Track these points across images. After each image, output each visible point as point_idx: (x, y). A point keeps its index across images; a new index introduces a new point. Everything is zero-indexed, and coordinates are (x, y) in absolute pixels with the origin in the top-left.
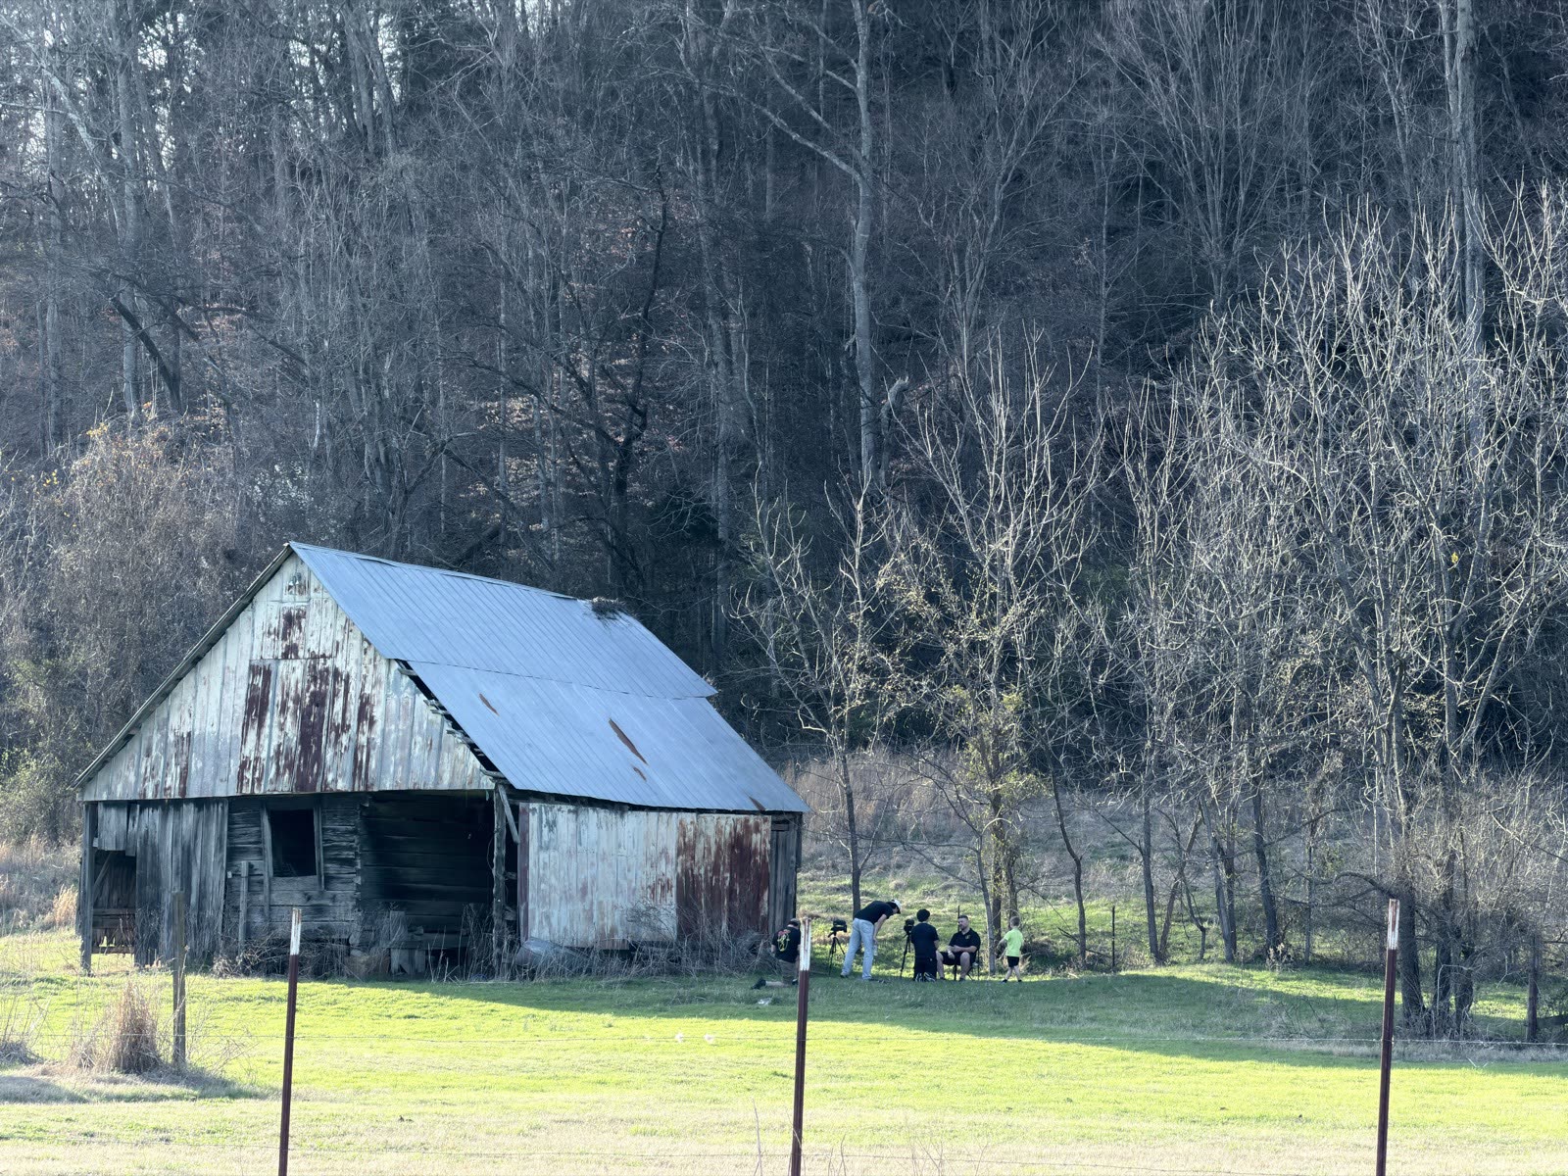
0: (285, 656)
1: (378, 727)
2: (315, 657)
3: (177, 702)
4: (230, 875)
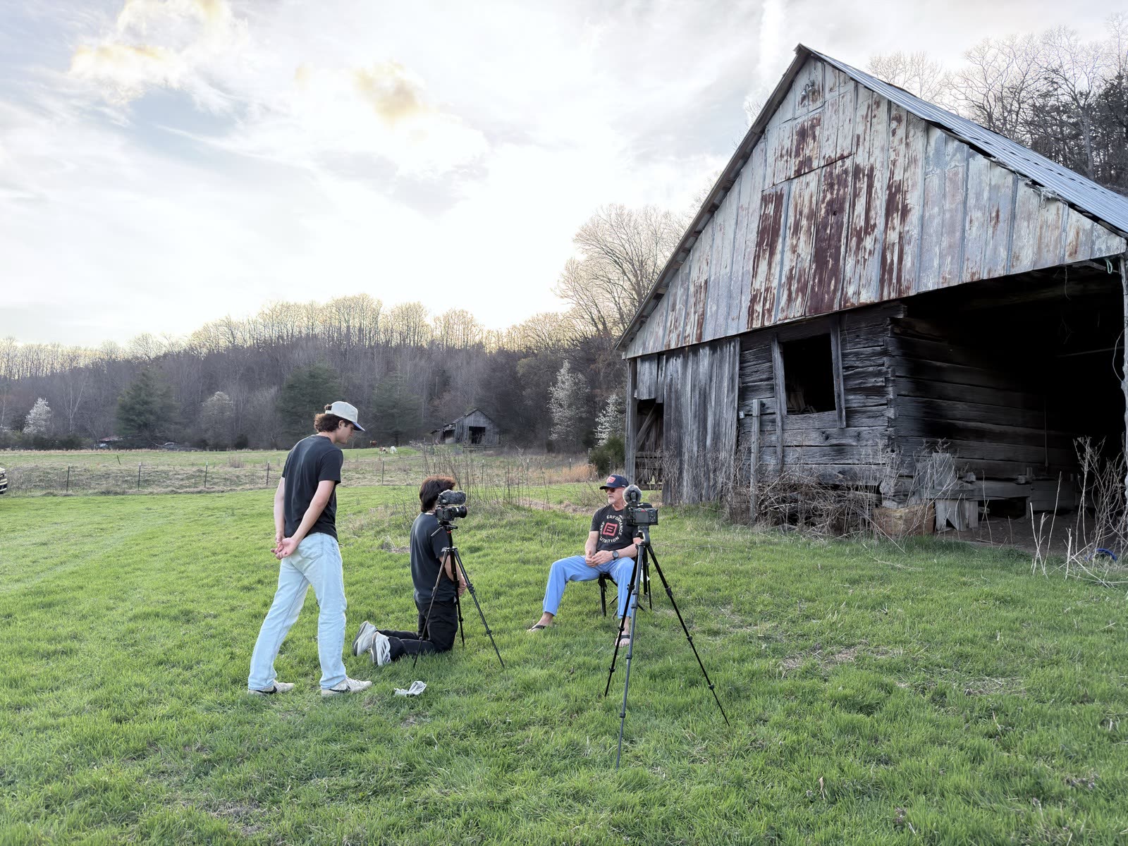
0: (799, 174)
1: (914, 217)
2: (831, 163)
3: (697, 255)
4: (742, 415)
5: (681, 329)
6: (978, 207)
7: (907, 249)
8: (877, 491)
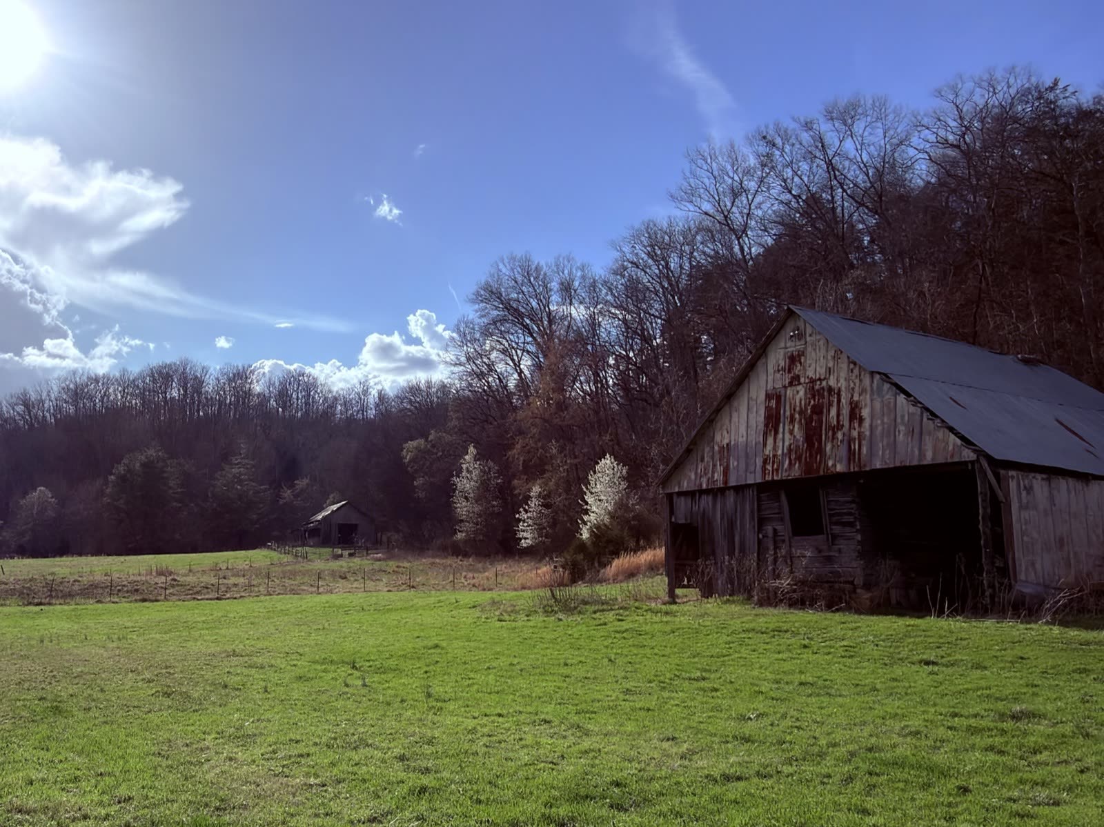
0: (791, 384)
1: (867, 424)
2: (813, 381)
3: (719, 425)
4: (761, 536)
5: (710, 475)
6: (903, 423)
7: (864, 442)
8: (852, 583)
